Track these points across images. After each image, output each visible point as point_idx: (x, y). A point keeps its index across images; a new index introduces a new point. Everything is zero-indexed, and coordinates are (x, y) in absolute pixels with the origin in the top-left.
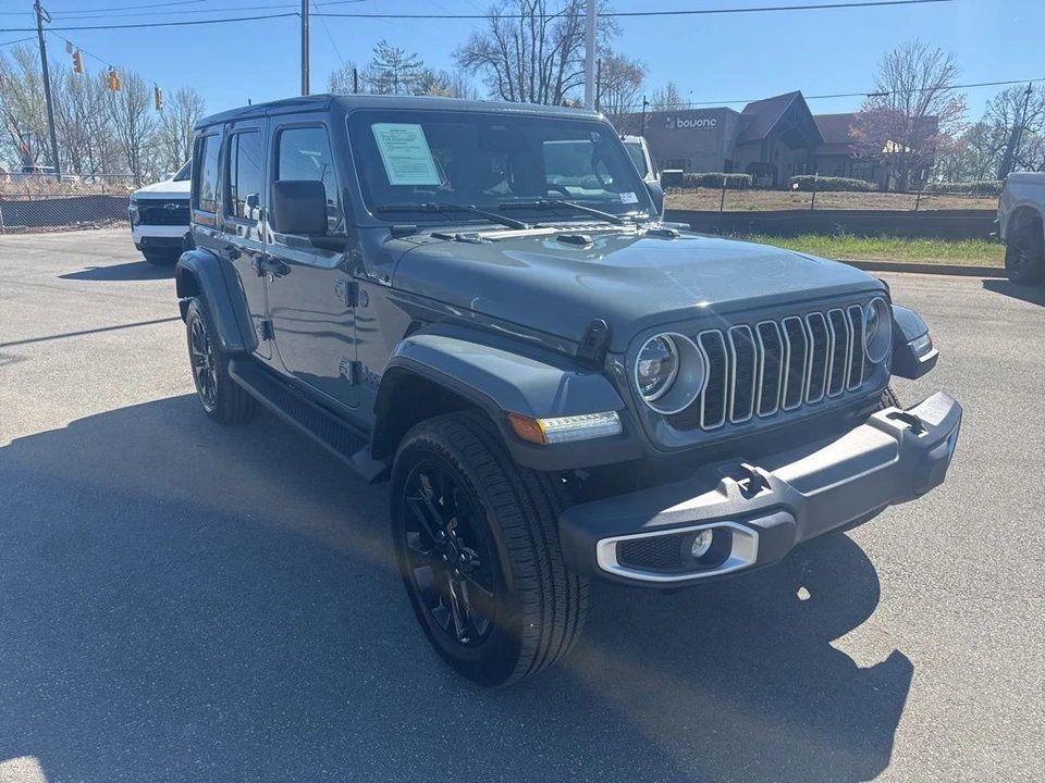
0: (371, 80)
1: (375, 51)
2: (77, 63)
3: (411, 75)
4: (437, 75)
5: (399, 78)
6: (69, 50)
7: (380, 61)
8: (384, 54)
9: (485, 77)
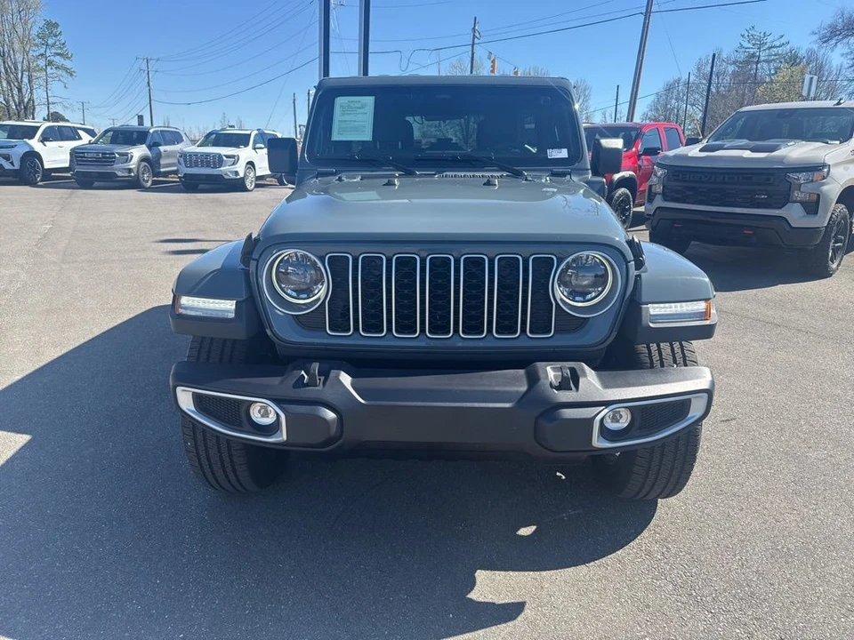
0: (734, 63)
1: (743, 36)
2: (493, 67)
3: (775, 55)
4: (802, 53)
5: (762, 58)
6: (489, 58)
7: (746, 44)
8: (751, 38)
9: (846, 50)
